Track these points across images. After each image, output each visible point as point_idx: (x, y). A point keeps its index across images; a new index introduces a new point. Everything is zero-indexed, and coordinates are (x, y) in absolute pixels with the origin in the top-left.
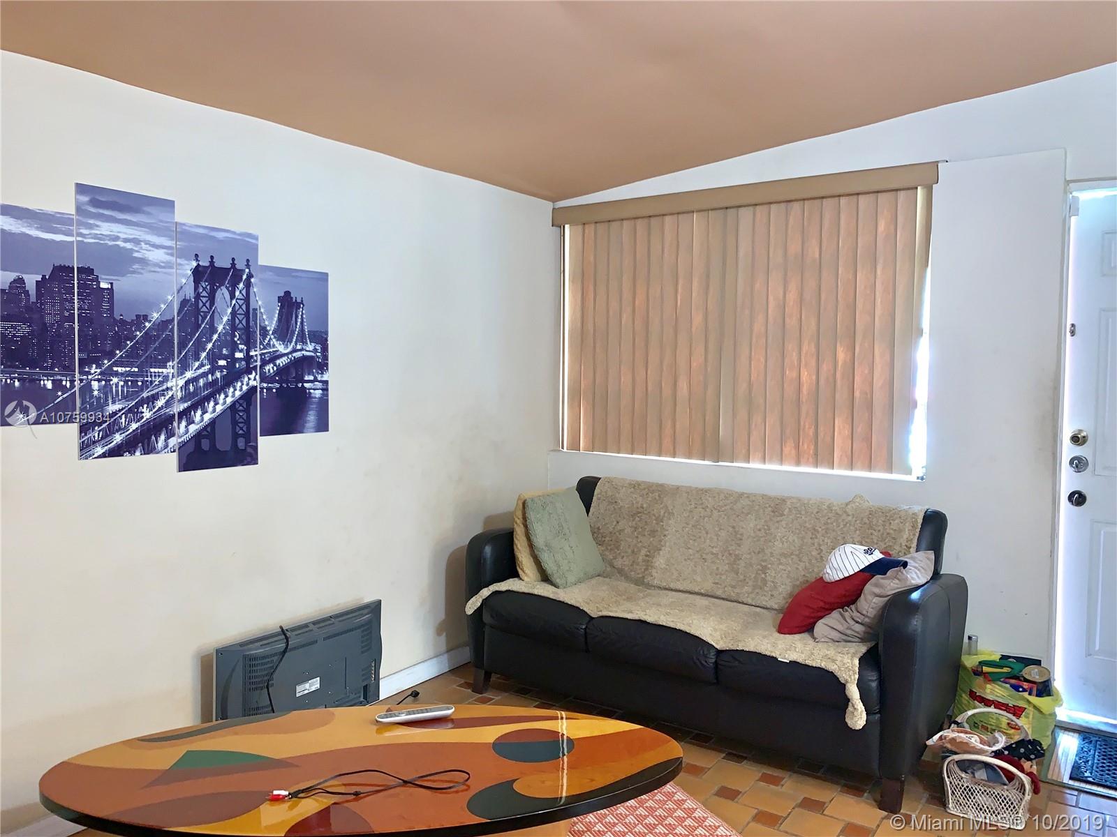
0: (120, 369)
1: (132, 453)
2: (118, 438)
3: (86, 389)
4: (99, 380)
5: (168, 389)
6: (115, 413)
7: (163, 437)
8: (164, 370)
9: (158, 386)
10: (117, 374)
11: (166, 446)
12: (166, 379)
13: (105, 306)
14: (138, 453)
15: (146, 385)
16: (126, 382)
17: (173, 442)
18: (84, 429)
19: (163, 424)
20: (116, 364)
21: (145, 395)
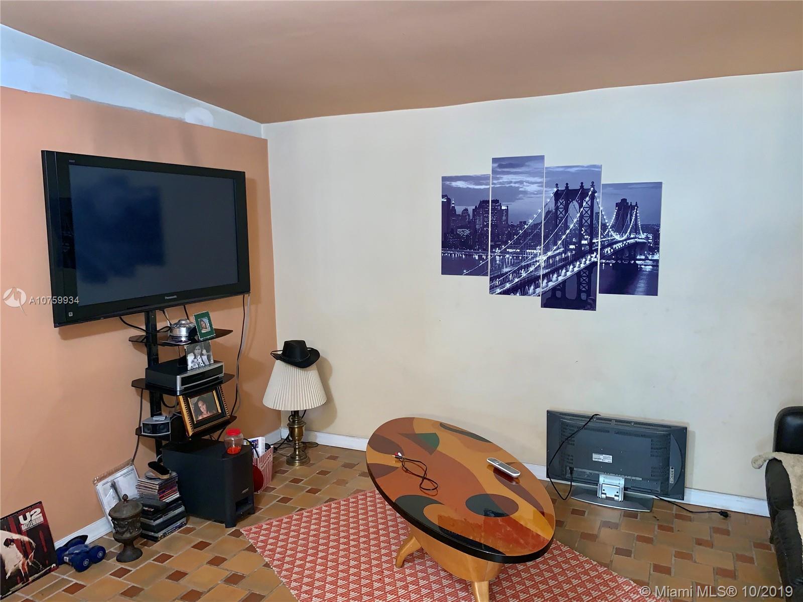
0: (510, 250)
1: (515, 294)
2: (508, 285)
3: (493, 260)
4: (500, 256)
5: (536, 261)
6: (507, 273)
7: (532, 287)
8: (535, 251)
9: (531, 259)
10: (508, 253)
11: (534, 293)
12: (536, 255)
13: (504, 218)
14: (518, 294)
15: (524, 259)
16: (513, 257)
17: (538, 290)
18: (492, 280)
19: (533, 280)
20: (508, 248)
21: (523, 264)
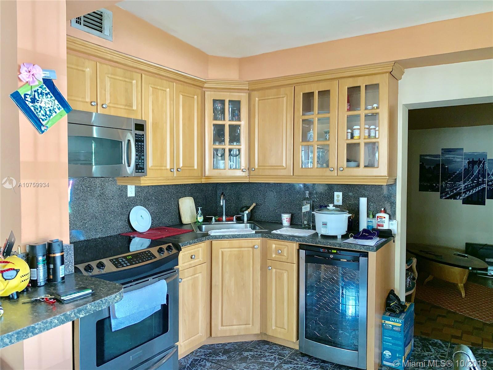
1: (451, 199)
2: (448, 196)
3: (442, 186)
4: (445, 185)
5: (460, 187)
6: (448, 191)
8: (459, 183)
9: (458, 186)
10: (448, 183)
11: (459, 198)
12: (460, 185)
13: (447, 170)
15: (455, 186)
16: (450, 185)
17: (461, 198)
18: (441, 193)
19: (459, 194)
20: (448, 182)
21: (455, 188)
